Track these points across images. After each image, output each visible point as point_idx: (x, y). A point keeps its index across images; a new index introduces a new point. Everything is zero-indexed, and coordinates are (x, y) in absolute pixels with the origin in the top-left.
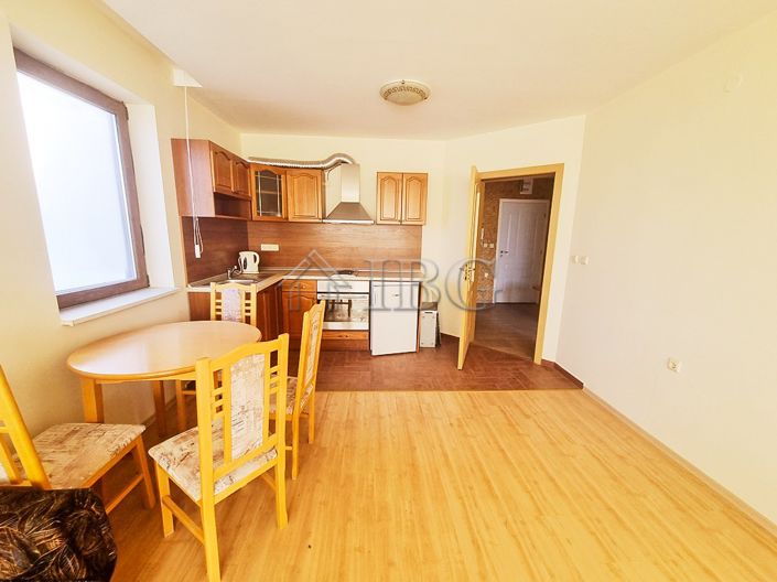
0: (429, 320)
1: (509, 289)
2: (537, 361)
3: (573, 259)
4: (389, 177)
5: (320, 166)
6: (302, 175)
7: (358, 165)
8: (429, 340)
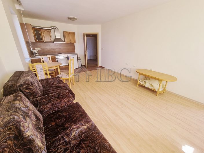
0: (79, 62)
1: (90, 56)
2: (98, 66)
3: (101, 49)
4: (67, 33)
5: (49, 29)
6: (45, 31)
7: (59, 29)
8: (80, 66)
